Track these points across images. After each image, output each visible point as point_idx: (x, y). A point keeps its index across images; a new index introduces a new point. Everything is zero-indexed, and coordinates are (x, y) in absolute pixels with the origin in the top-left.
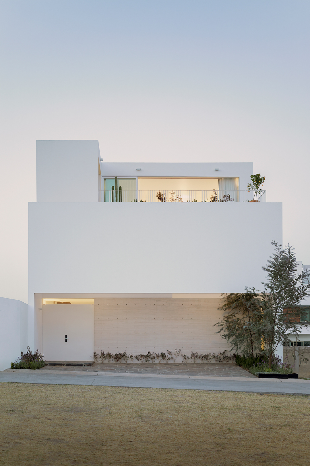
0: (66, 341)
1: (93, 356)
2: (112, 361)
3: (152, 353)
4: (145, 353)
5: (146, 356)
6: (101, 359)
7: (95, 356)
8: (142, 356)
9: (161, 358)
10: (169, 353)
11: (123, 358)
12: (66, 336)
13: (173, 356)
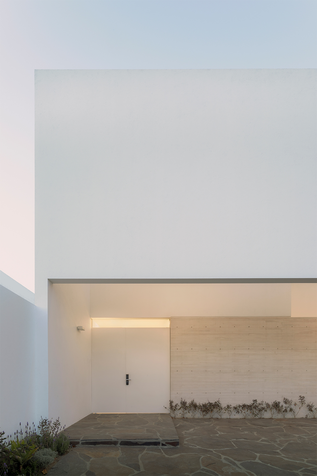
0: (127, 384)
1: (168, 406)
2: (198, 414)
3: (258, 402)
4: (249, 402)
5: (251, 406)
6: (181, 411)
7: (171, 407)
8: (244, 406)
9: (274, 410)
10: (286, 401)
11: (215, 410)
12: (127, 376)
13: (293, 407)
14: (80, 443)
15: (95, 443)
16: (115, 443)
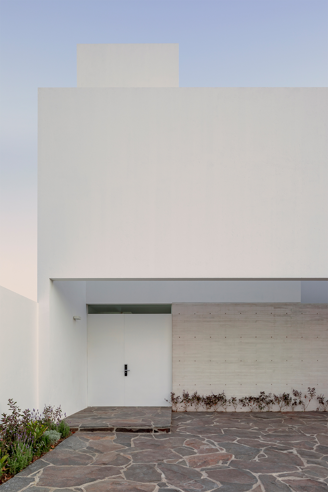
0: (126, 375)
1: (170, 399)
2: (202, 408)
3: (267, 394)
4: (256, 395)
5: (258, 399)
6: (183, 404)
7: (173, 399)
8: (251, 399)
9: (282, 403)
10: (296, 394)
11: (219, 403)
12: (126, 366)
13: (303, 399)
14: (79, 429)
15: (93, 430)
16: (111, 430)
